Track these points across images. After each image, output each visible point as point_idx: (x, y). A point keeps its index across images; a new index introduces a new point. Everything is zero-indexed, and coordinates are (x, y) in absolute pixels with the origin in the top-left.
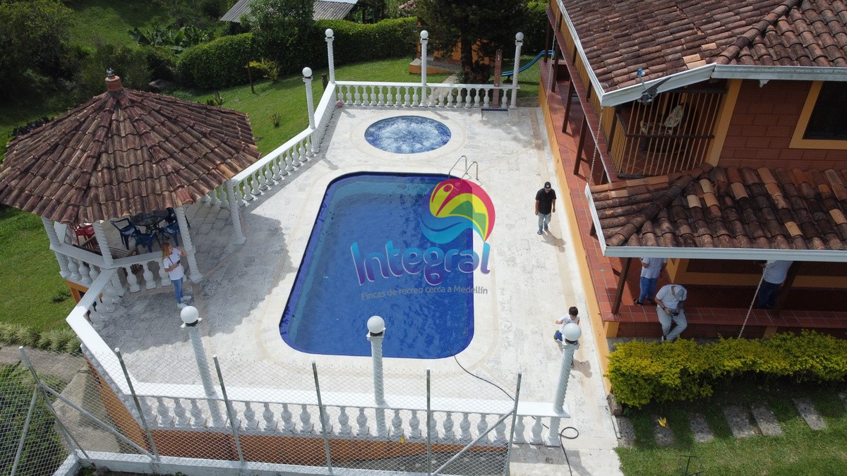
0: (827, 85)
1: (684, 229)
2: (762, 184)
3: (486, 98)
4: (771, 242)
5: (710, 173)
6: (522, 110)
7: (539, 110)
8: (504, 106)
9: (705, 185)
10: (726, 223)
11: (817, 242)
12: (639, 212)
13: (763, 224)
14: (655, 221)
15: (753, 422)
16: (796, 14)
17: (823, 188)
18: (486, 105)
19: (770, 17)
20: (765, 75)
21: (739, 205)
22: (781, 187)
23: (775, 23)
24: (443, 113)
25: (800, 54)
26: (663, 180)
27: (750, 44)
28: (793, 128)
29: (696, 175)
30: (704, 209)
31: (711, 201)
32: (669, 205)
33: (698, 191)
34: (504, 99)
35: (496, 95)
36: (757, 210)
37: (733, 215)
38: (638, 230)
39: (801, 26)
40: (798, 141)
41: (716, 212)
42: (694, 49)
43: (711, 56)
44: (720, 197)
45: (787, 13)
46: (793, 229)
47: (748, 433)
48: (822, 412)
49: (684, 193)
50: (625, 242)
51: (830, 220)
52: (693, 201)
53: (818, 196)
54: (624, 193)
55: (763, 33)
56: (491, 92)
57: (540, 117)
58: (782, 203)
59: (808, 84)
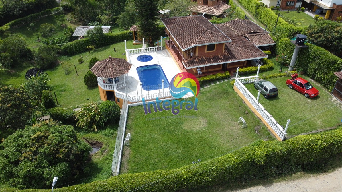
0: (208, 45)
1: (195, 64)
2: (203, 58)
3: (156, 49)
4: (204, 64)
5: (197, 57)
6: (163, 50)
7: (167, 50)
8: (160, 50)
9: (196, 59)
10: (199, 63)
11: (209, 63)
12: (189, 63)
13: (203, 62)
14: (191, 64)
15: (207, 86)
16: (203, 36)
17: (210, 57)
18: (156, 51)
19: (200, 37)
20: (200, 45)
21: (200, 61)
22: (205, 58)
23: (200, 38)
24: (149, 53)
25: (203, 42)
26: (191, 59)
27: (198, 41)
28: (205, 50)
29: (195, 57)
30: (197, 62)
31: (197, 61)
32: (192, 62)
33: (196, 60)
34: (160, 49)
35: (158, 48)
36: (203, 61)
37: (200, 62)
38: (190, 65)
39: (203, 38)
40: (206, 52)
41: (198, 62)
42: (192, 43)
43: (194, 43)
44: (198, 60)
45: (202, 37)
46: (207, 62)
47: (206, 87)
48: (214, 83)
49: (194, 60)
50: (188, 67)
51: (211, 61)
52: (195, 61)
53: (209, 58)
54: (187, 61)
55: (199, 40)
56: (157, 48)
57: (167, 51)
58: (205, 60)
59: (205, 46)
